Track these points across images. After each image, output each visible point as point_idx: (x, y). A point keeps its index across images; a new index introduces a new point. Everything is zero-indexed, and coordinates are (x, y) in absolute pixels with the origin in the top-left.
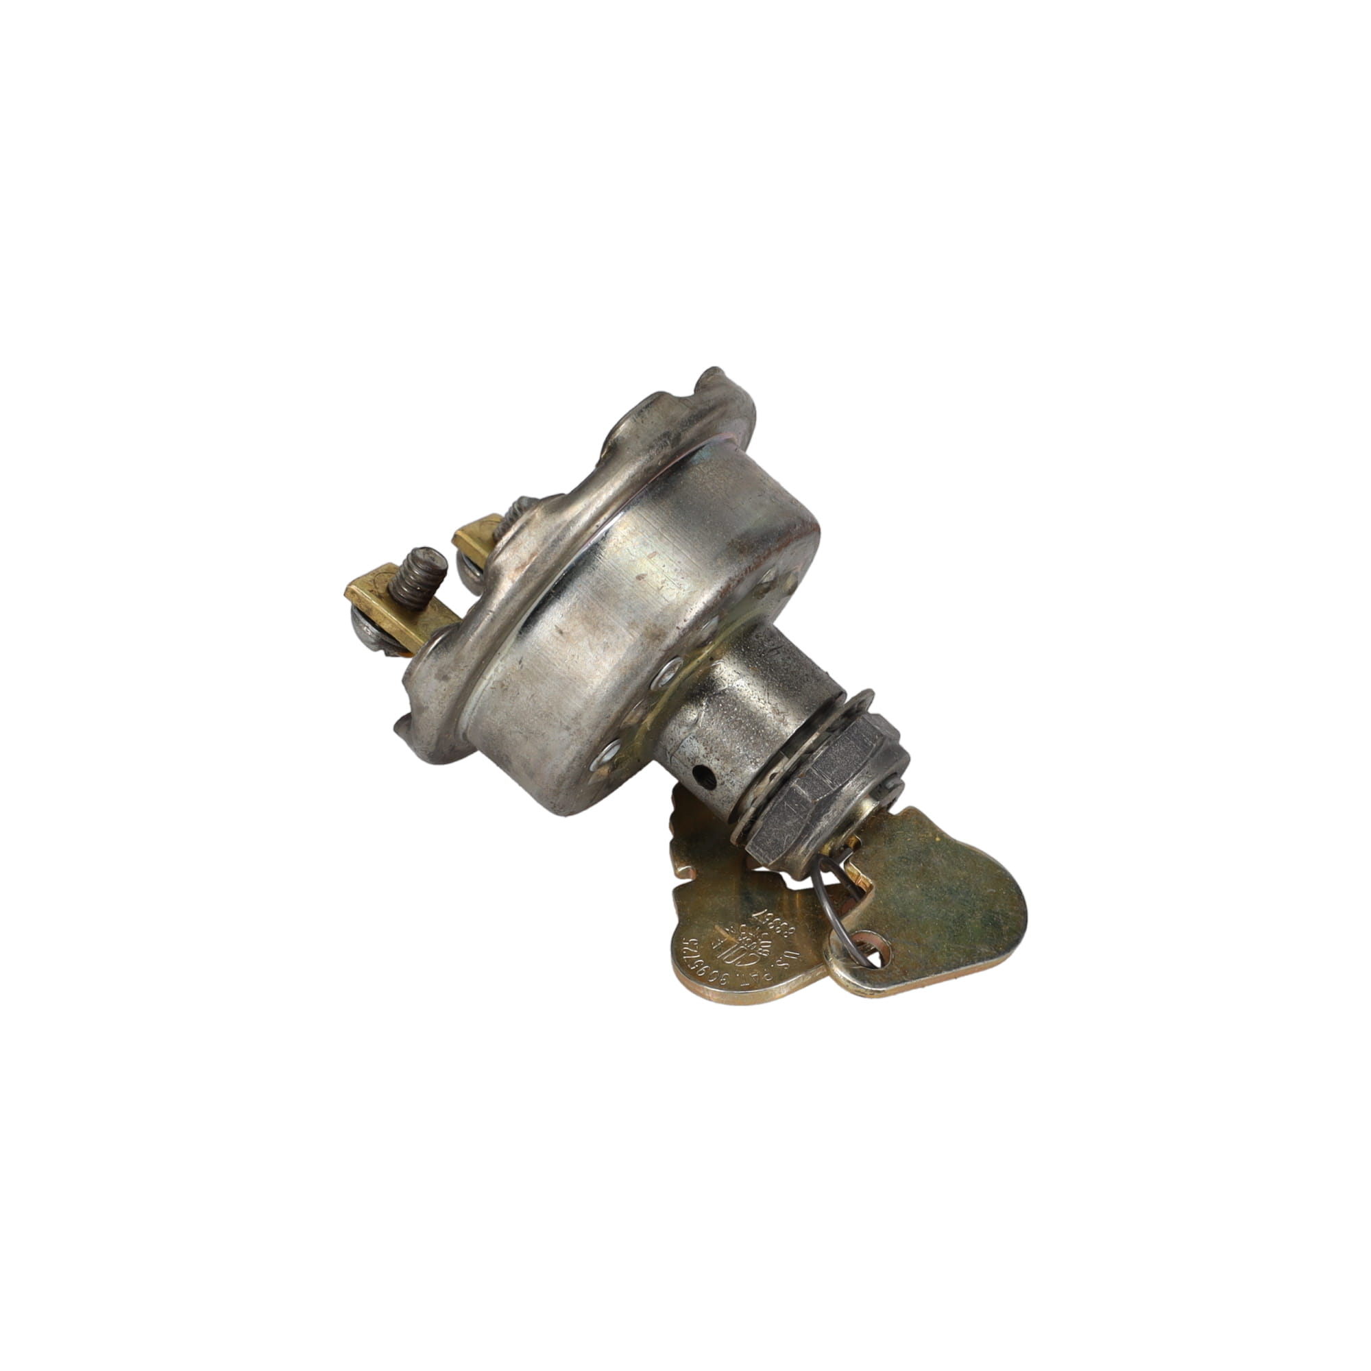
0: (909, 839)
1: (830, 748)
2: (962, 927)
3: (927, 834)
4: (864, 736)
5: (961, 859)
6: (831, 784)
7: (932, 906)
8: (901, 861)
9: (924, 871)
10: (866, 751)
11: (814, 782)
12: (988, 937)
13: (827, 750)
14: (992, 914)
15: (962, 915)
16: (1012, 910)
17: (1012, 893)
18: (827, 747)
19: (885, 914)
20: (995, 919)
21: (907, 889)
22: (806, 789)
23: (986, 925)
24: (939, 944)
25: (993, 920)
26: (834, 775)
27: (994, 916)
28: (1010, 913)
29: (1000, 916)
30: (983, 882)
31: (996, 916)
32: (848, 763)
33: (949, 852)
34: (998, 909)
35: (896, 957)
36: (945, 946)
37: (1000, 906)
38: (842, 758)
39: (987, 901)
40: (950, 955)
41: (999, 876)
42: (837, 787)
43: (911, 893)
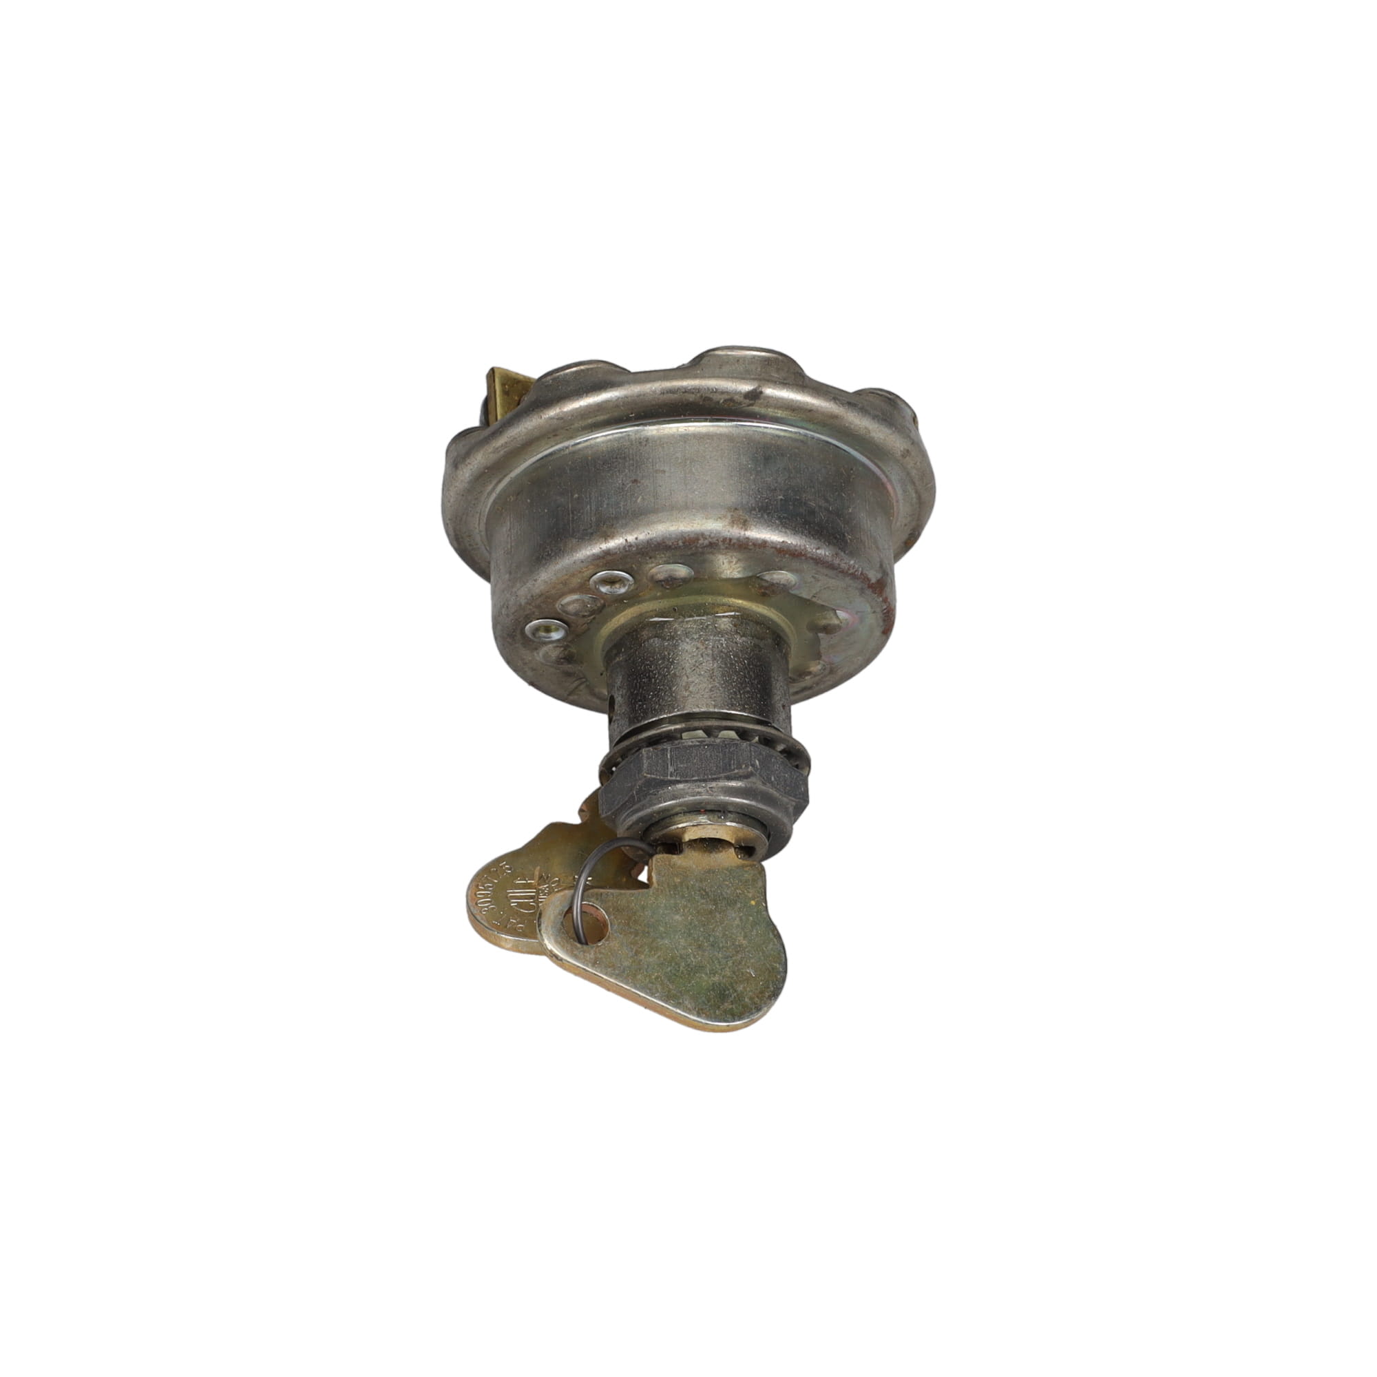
0: (727, 883)
1: (699, 746)
2: (689, 974)
3: (749, 892)
4: (735, 758)
5: (755, 931)
6: (671, 773)
7: (683, 940)
8: (699, 891)
9: (711, 912)
10: (724, 770)
11: (660, 761)
12: (703, 999)
13: (695, 746)
14: (729, 987)
15: (702, 967)
16: (751, 999)
17: (768, 988)
18: (698, 744)
19: (635, 913)
20: (727, 992)
21: (677, 912)
22: (649, 761)
23: (713, 990)
24: (653, 969)
25: (725, 991)
26: (681, 768)
27: (729, 990)
28: (746, 1000)
29: (735, 994)
30: (752, 961)
31: (731, 991)
32: (702, 768)
33: (751, 918)
34: (740, 988)
35: (603, 946)
36: (656, 974)
37: (744, 988)
38: (701, 760)
39: (737, 976)
40: (652, 983)
41: (773, 969)
42: (674, 778)
43: (677, 917)
